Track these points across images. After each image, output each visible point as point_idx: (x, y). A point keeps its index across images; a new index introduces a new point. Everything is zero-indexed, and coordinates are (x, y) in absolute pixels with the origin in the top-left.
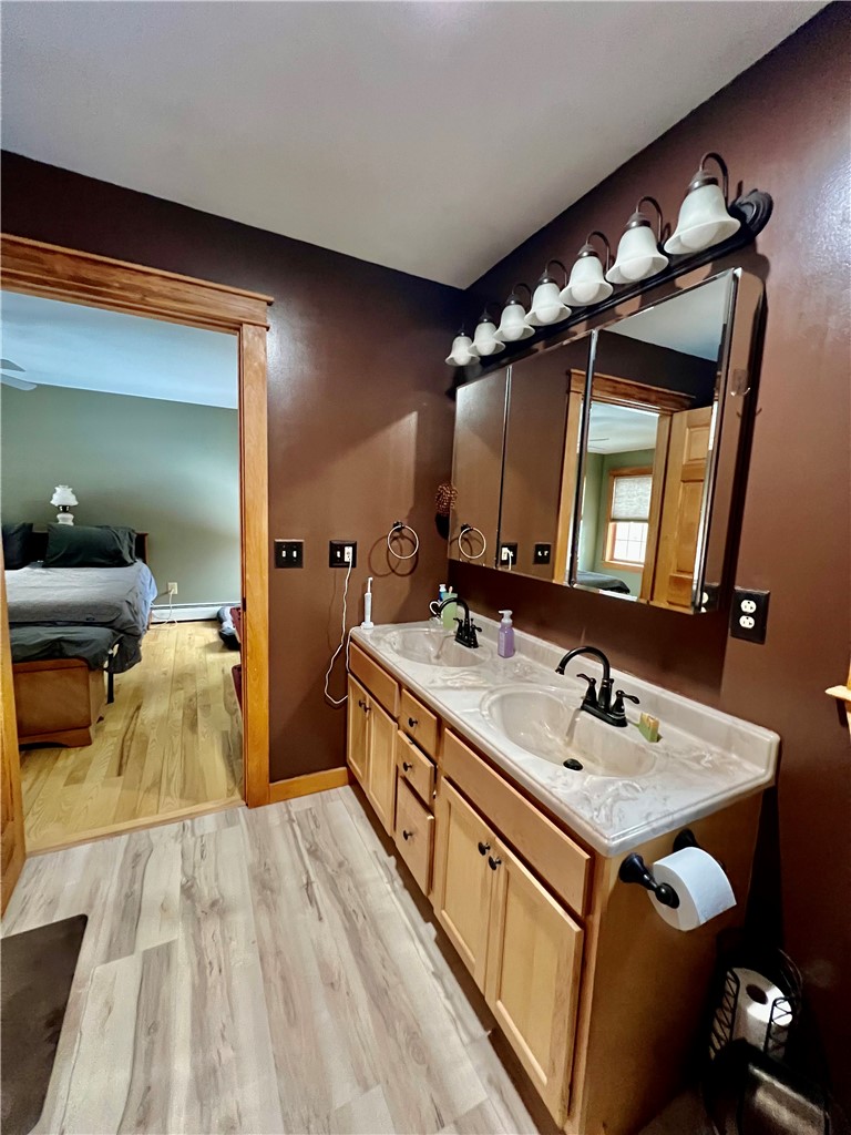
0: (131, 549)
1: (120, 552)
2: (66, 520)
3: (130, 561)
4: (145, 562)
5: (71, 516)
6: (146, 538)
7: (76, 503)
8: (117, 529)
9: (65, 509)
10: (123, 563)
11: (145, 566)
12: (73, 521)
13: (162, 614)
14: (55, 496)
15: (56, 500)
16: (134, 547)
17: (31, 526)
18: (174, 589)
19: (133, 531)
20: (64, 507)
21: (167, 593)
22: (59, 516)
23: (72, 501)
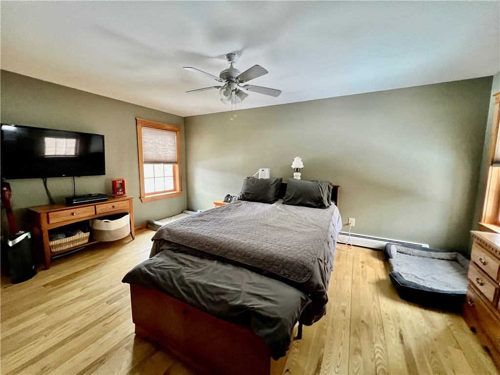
0: (329, 196)
1: (322, 198)
2: (297, 176)
3: (327, 204)
4: (336, 204)
5: (299, 174)
6: (339, 188)
7: (303, 166)
8: (321, 182)
9: (297, 170)
10: (322, 206)
11: (336, 209)
12: (301, 177)
13: (344, 238)
14: (293, 163)
15: (294, 165)
16: (330, 195)
17: (281, 180)
18: (353, 221)
19: (331, 184)
20: (297, 169)
21: (348, 224)
22: (294, 174)
23: (301, 166)
